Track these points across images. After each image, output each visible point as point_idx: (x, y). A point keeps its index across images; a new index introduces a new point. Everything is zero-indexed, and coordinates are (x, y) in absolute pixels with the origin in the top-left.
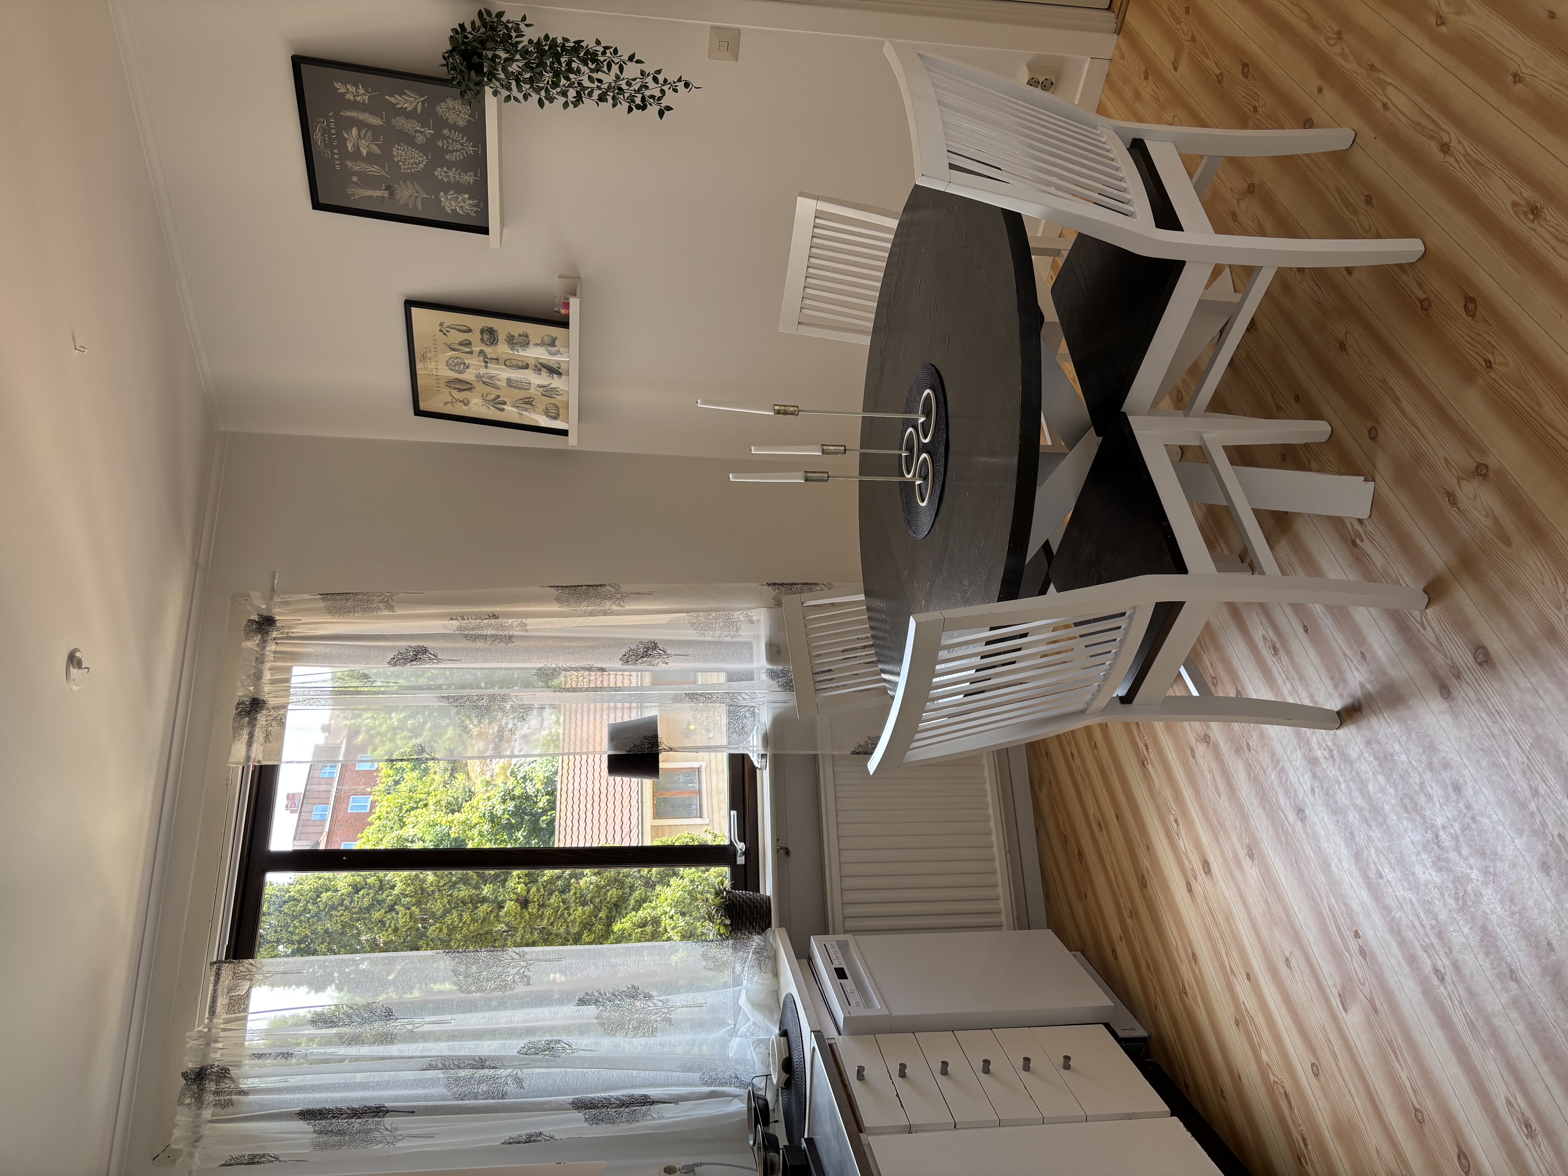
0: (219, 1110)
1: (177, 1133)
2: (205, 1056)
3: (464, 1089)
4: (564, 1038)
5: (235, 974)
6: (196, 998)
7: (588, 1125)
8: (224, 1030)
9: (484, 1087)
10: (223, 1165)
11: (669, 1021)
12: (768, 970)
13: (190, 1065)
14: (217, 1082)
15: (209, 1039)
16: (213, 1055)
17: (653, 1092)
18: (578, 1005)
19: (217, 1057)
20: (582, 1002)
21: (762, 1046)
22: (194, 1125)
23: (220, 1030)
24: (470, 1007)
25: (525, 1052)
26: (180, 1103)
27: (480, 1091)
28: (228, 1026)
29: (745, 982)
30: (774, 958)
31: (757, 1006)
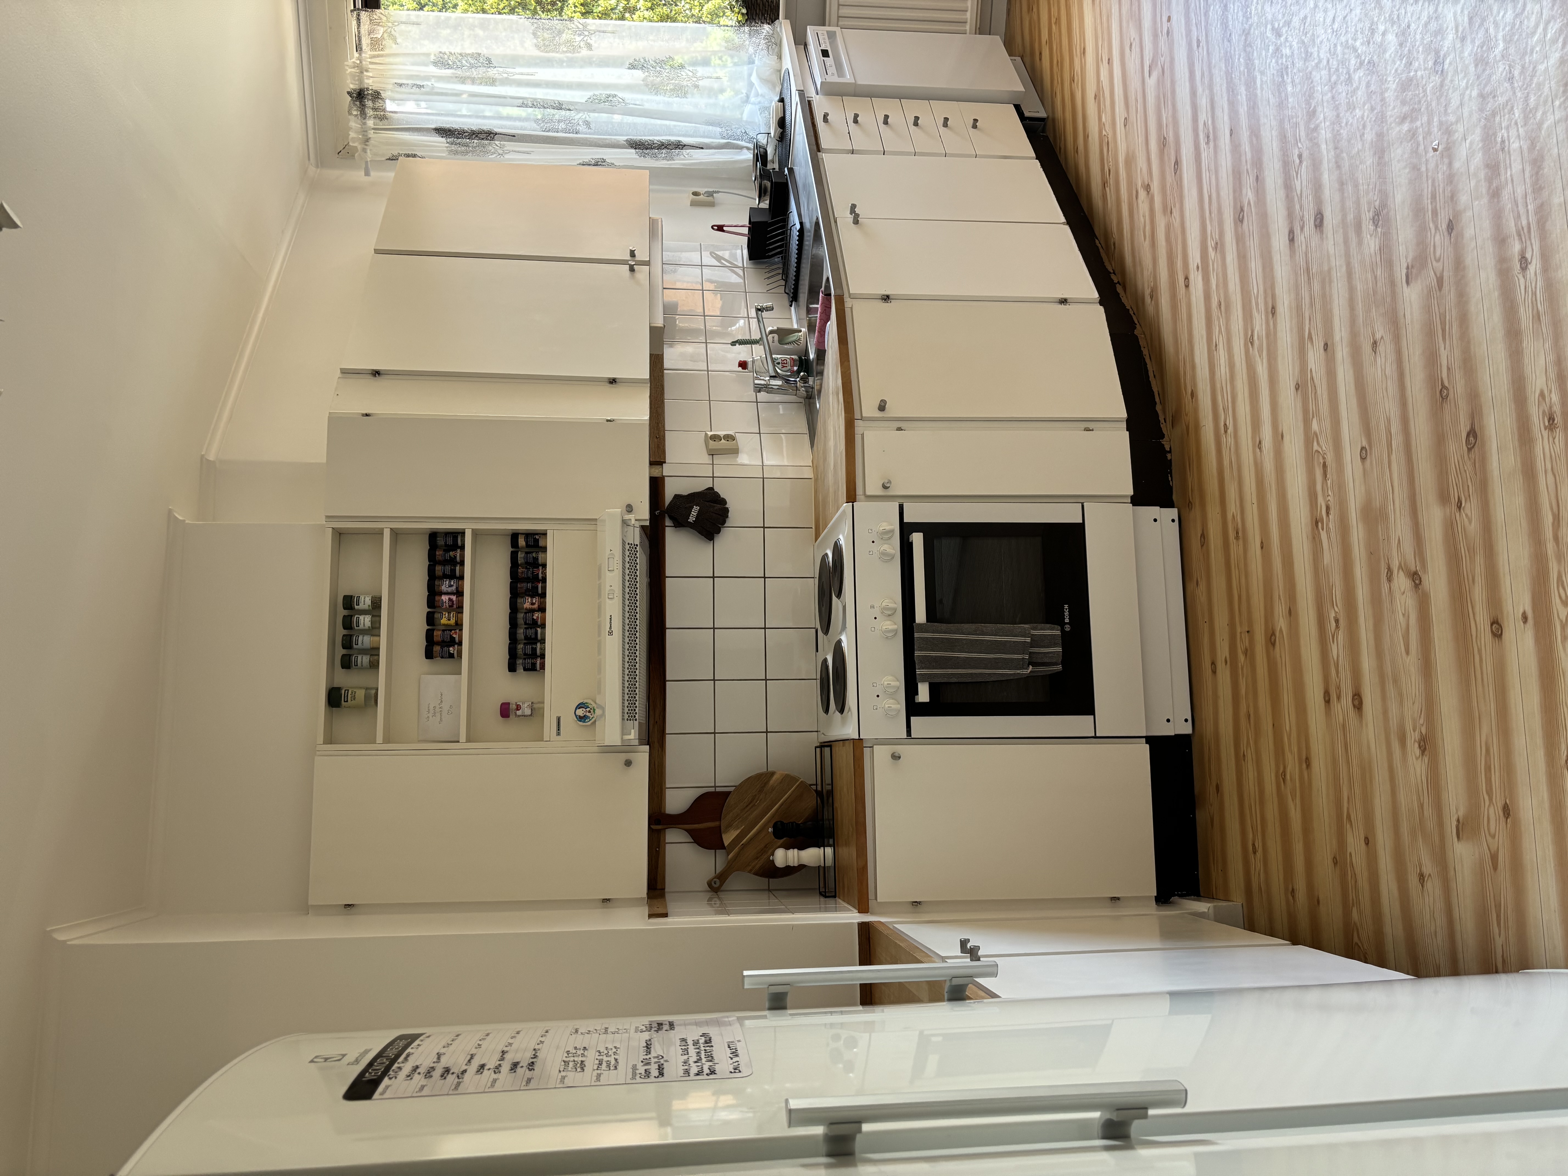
0: (378, 121)
1: (352, 135)
2: (361, 81)
3: (548, 125)
4: (620, 95)
5: (371, 20)
6: (345, 38)
7: (638, 157)
8: (371, 63)
9: (562, 126)
10: (389, 159)
11: (697, 86)
12: (774, 54)
13: (352, 86)
14: (373, 101)
15: (361, 69)
16: (366, 81)
17: (685, 140)
18: (629, 68)
19: (370, 83)
20: (632, 67)
21: (766, 112)
22: (362, 130)
23: (368, 63)
24: (548, 63)
25: (591, 100)
26: (350, 114)
27: (560, 127)
28: (374, 60)
29: (756, 62)
30: (779, 45)
31: (764, 81)
